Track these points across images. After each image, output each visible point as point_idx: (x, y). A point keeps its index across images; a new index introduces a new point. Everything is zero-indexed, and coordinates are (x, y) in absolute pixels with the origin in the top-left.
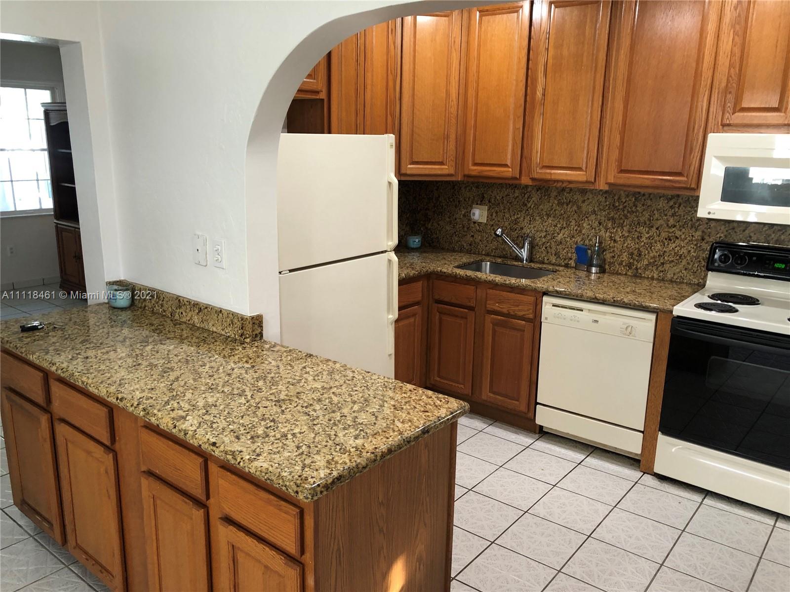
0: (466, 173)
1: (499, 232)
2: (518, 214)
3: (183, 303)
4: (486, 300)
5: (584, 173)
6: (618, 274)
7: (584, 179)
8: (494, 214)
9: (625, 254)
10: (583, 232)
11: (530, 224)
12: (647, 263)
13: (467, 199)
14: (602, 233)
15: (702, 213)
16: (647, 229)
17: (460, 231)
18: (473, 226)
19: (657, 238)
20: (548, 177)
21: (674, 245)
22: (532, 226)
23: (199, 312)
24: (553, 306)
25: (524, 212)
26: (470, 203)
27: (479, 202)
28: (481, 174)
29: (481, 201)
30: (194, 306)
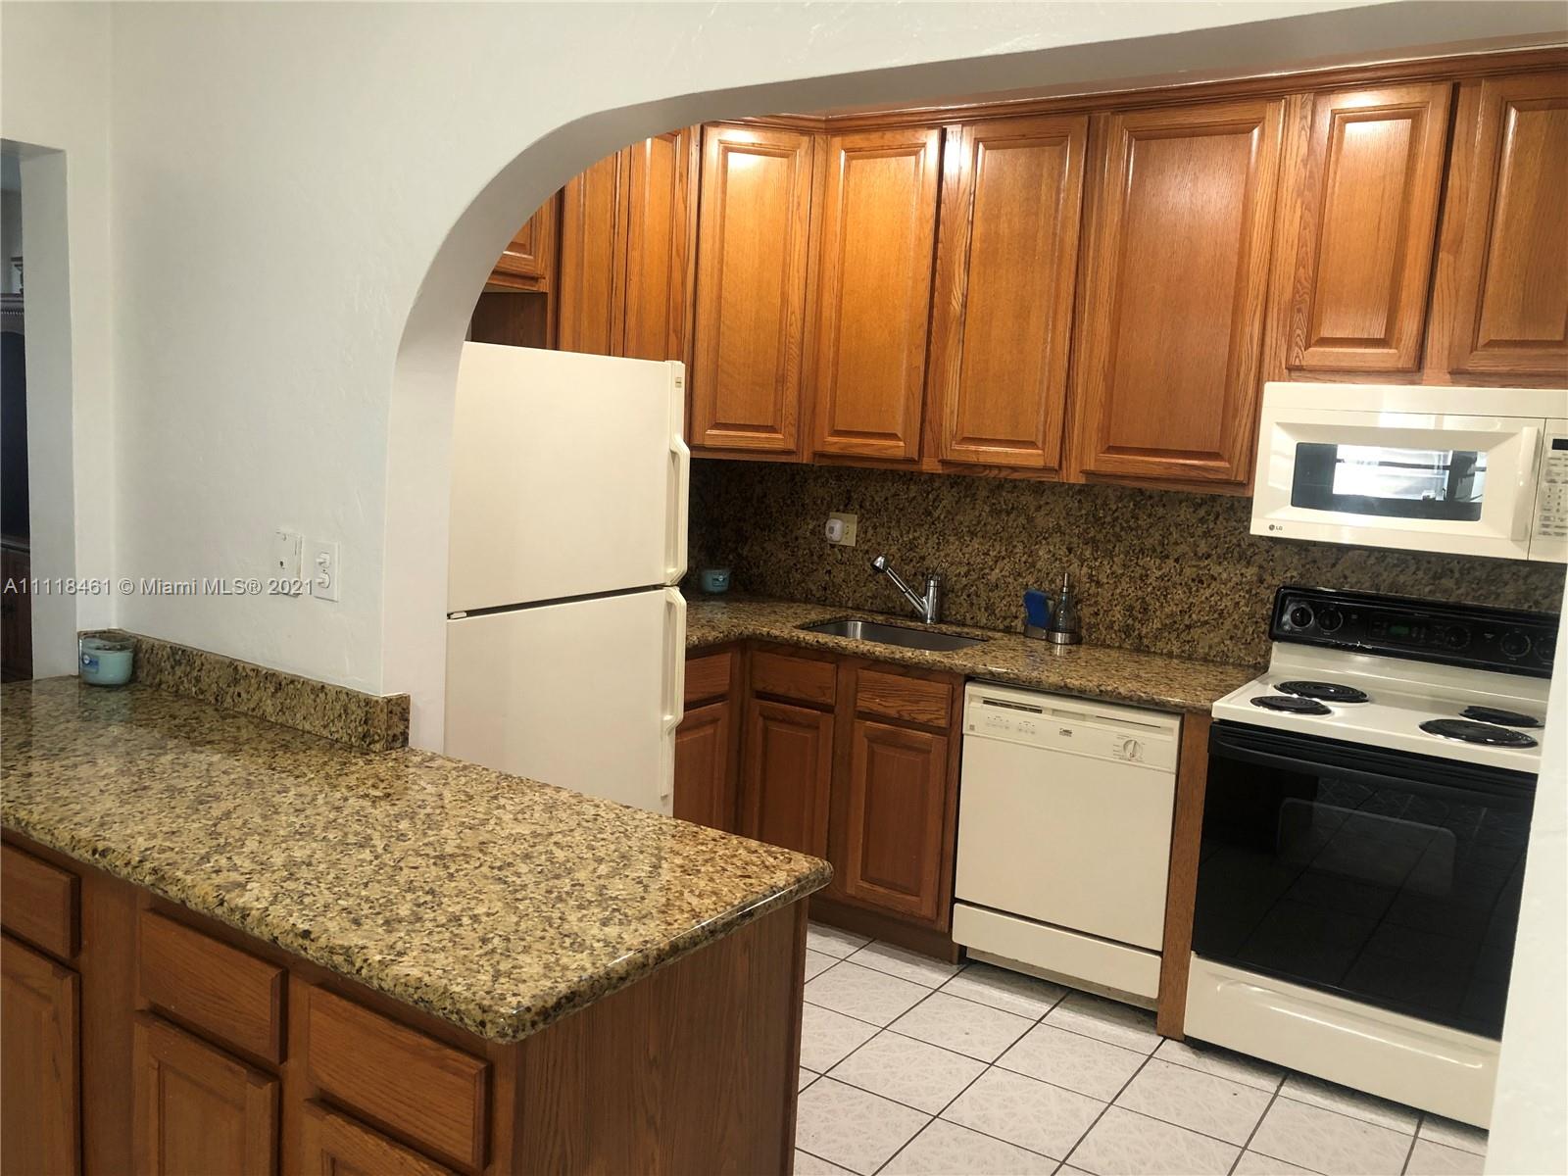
0: (819, 448)
1: (880, 562)
2: (915, 531)
3: (244, 674)
4: (857, 692)
5: (1040, 452)
6: (1104, 645)
7: (1040, 463)
8: (871, 531)
9: (1118, 607)
10: (1038, 566)
11: (938, 550)
12: (1159, 626)
13: (819, 502)
14: (1074, 567)
15: (1258, 527)
16: (1158, 561)
17: (804, 561)
18: (829, 552)
19: (1177, 579)
20: (973, 459)
21: (1208, 593)
22: (942, 554)
23: (276, 691)
24: (986, 702)
25: (926, 527)
26: (824, 508)
27: (841, 507)
28: (847, 452)
29: (846, 506)
30: (266, 678)
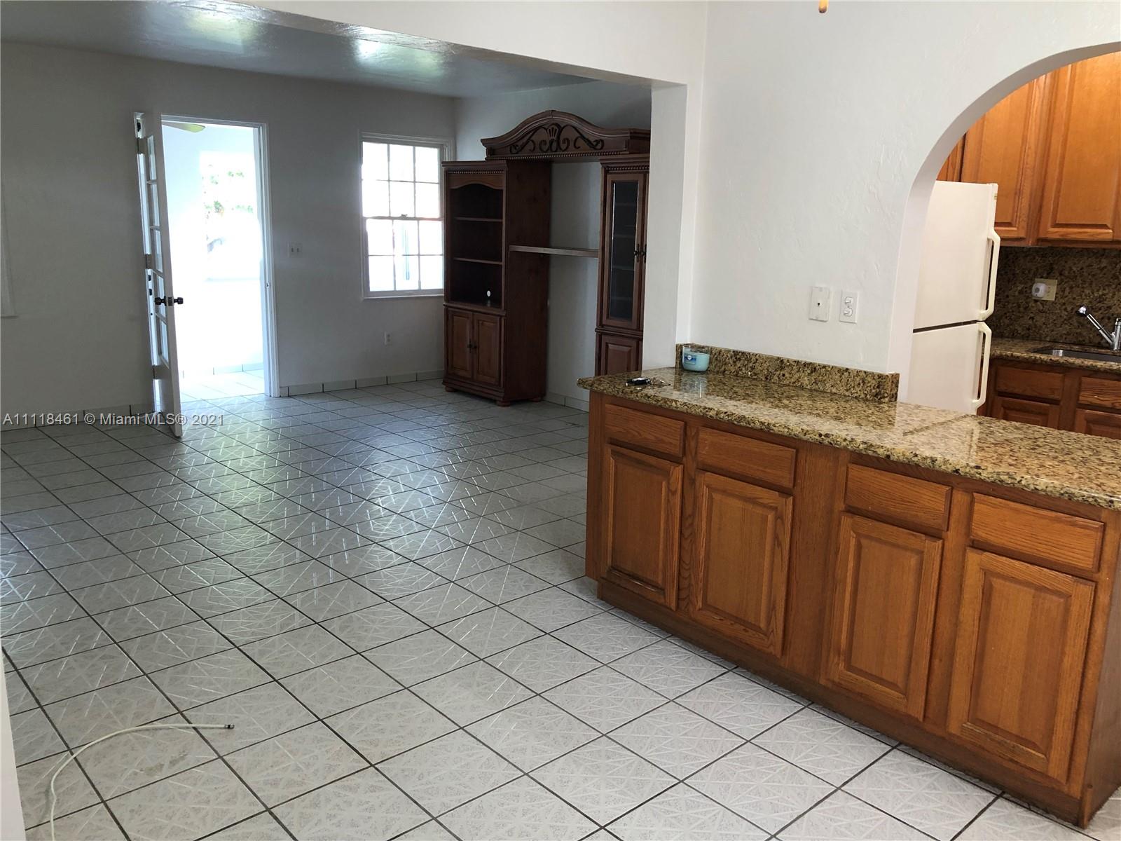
1: (1083, 310)
3: (788, 364)
4: (1079, 391)
8: (1067, 290)
26: (1031, 276)
27: (1045, 275)
30: (805, 366)
